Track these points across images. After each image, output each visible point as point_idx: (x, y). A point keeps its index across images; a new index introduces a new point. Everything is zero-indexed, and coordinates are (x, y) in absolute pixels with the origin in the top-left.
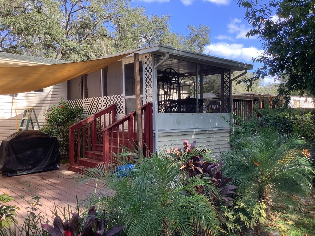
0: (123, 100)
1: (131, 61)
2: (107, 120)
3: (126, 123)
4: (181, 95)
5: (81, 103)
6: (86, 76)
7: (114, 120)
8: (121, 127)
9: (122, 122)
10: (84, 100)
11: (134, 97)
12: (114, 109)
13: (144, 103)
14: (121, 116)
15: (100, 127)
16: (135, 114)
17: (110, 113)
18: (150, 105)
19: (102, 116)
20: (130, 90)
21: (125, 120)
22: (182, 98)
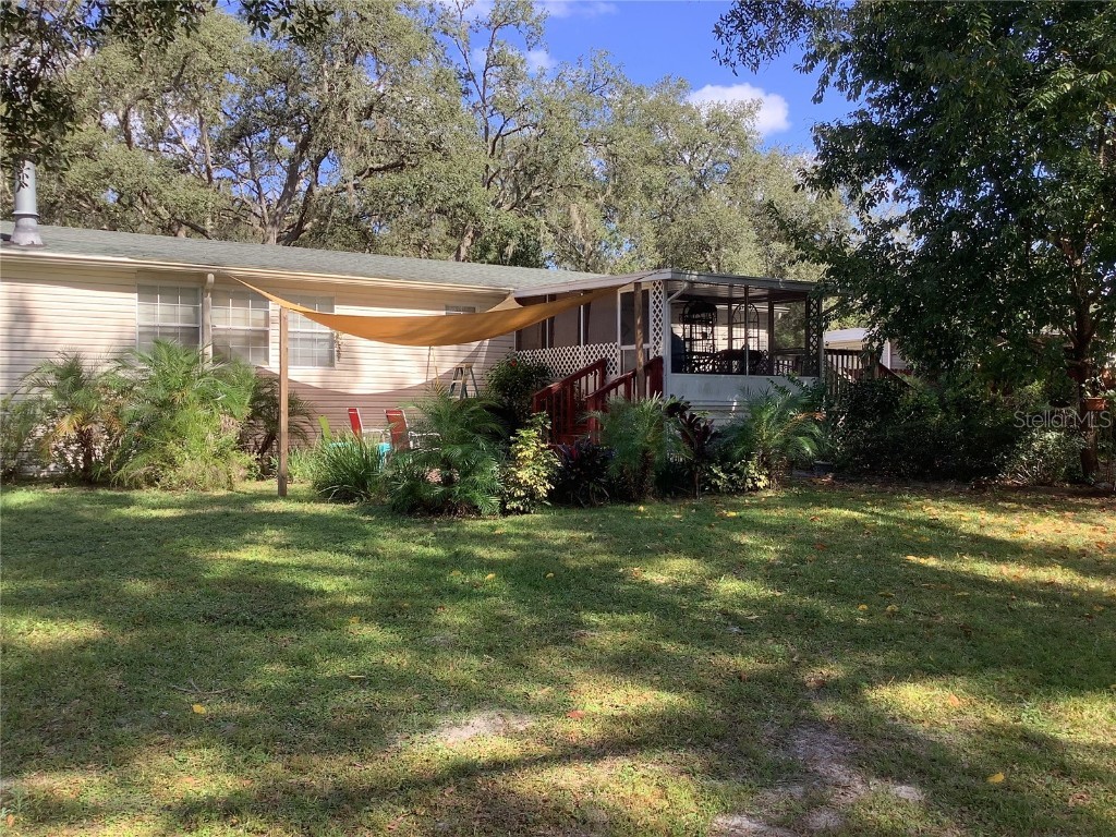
0: (618, 351)
1: (631, 289)
2: (590, 384)
3: (622, 388)
4: (734, 342)
5: (546, 356)
6: (552, 320)
7: (602, 383)
8: (613, 392)
9: (615, 385)
10: (547, 350)
11: (633, 347)
12: (602, 365)
13: (651, 358)
14: (613, 378)
15: (580, 396)
16: (634, 374)
17: (596, 373)
18: (659, 360)
19: (584, 379)
20: (628, 338)
21: (621, 381)
22: (734, 348)
